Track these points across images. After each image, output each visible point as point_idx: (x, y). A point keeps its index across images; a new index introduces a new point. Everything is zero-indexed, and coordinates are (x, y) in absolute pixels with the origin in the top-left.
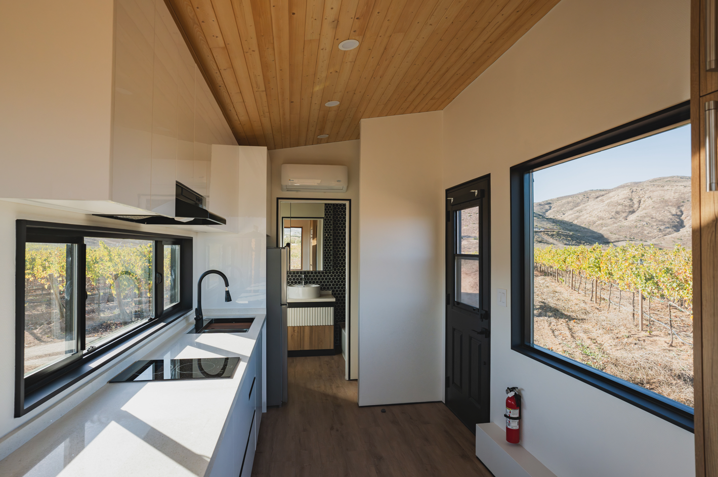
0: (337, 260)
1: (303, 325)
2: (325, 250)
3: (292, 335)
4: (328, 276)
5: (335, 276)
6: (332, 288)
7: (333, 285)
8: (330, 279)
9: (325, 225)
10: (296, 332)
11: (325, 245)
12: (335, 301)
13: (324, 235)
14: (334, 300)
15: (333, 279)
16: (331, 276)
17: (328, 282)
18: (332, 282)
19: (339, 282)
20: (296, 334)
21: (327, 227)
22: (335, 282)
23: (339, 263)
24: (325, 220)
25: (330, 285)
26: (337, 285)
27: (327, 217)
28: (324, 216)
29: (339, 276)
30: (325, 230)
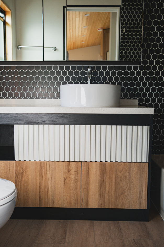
0: (149, 46)
1: (88, 160)
2: (122, 53)
3: (65, 179)
4: (132, 73)
5: (145, 73)
6: (138, 95)
7: (141, 90)
8: (135, 79)
9: (123, 16)
10: (73, 172)
11: (122, 46)
12: (152, 113)
13: (121, 31)
14: (150, 111)
15: (142, 79)
16: (138, 73)
17: (132, 84)
18: (138, 84)
19: (151, 84)
20: (73, 177)
21: (124, 20)
22: (145, 84)
23: (152, 51)
24: (122, 9)
25: (135, 90)
26: (148, 90)
27: (125, 5)
28: (120, 4)
29: (151, 73)
30: (122, 24)
